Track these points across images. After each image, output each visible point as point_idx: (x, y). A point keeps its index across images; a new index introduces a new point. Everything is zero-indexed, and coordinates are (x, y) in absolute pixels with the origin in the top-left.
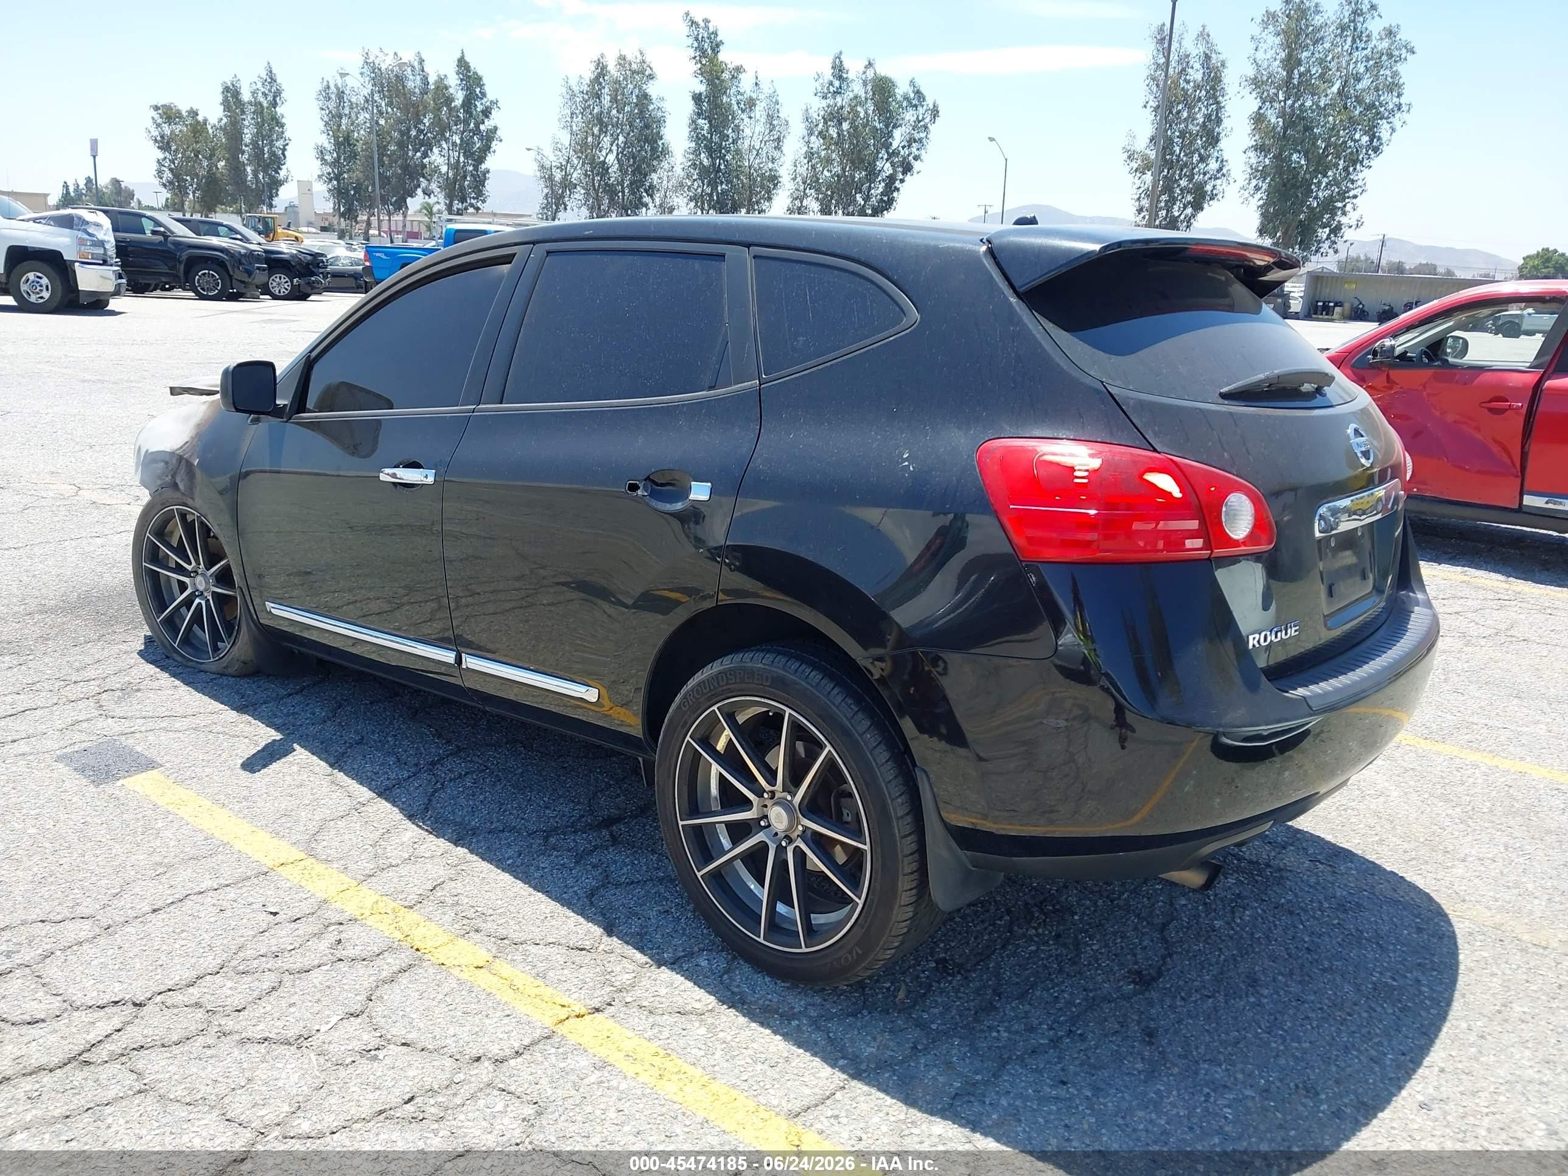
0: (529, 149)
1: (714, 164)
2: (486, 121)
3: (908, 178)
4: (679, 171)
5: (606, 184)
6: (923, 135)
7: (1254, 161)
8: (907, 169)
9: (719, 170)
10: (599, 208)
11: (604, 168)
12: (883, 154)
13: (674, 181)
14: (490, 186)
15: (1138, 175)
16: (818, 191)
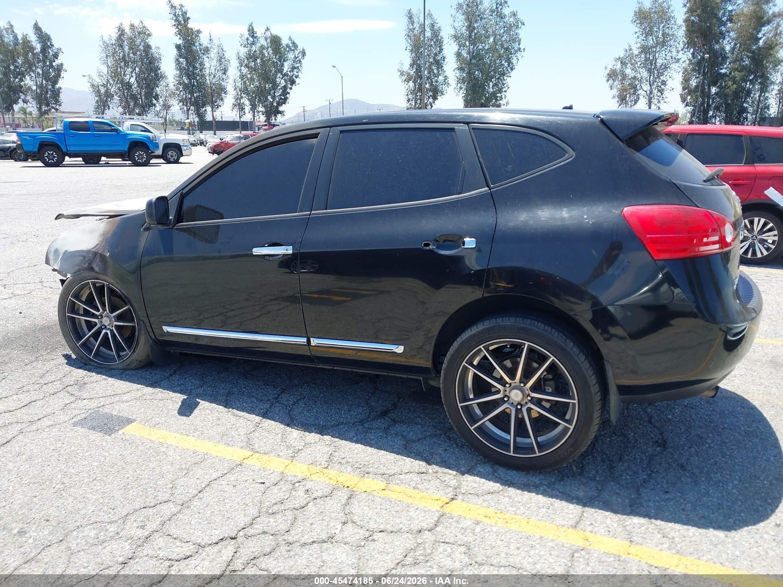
0: (84, 76)
1: (191, 83)
2: (56, 60)
3: (294, 87)
4: (171, 86)
5: (131, 94)
6: (299, 65)
7: (458, 75)
8: (293, 82)
9: (194, 85)
10: (129, 107)
11: (129, 86)
12: (279, 75)
13: (169, 92)
14: (63, 97)
15: (406, 83)
16: (248, 94)
